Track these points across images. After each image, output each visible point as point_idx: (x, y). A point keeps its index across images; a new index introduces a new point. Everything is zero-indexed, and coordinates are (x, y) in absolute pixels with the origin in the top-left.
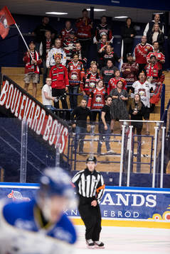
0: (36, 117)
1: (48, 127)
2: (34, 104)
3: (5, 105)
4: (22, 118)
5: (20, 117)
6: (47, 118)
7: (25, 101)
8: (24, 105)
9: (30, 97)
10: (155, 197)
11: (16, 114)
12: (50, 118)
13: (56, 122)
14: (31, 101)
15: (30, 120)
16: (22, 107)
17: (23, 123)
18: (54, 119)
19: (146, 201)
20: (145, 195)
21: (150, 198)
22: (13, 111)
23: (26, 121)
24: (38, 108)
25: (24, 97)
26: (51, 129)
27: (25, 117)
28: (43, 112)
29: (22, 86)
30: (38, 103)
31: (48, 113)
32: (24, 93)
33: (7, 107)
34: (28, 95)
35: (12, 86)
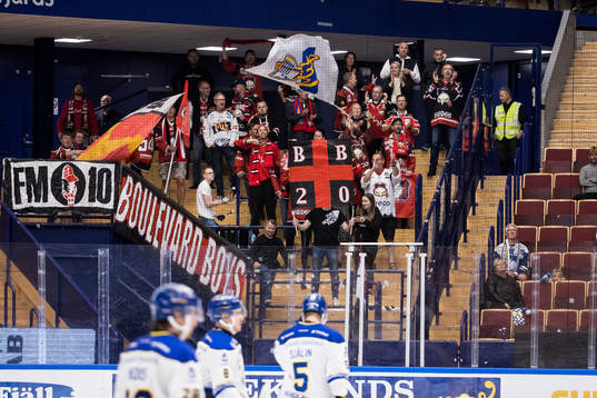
0: (185, 242)
1: (208, 260)
2: (180, 217)
3: (126, 221)
4: (160, 243)
5: (156, 243)
6: (205, 243)
7: (164, 213)
8: (163, 220)
9: (174, 206)
10: (411, 384)
11: (149, 238)
12: (212, 242)
13: (222, 249)
14: (174, 212)
15: (174, 248)
16: (159, 225)
17: (163, 252)
18: (219, 244)
19: (394, 392)
20: (392, 381)
21: (401, 386)
22: (142, 232)
23: (167, 249)
24: (189, 224)
25: (163, 205)
26: (213, 263)
27: (164, 243)
28: (199, 232)
29: (158, 185)
30: (187, 216)
31: (206, 235)
32: (162, 198)
33: (132, 225)
34: (168, 202)
35: (139, 185)
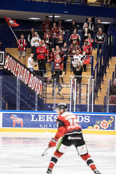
0: (24, 75)
1: (31, 80)
2: (23, 68)
3: (7, 68)
5: (16, 75)
6: (30, 75)
7: (18, 66)
8: (18, 68)
9: (21, 64)
10: (89, 117)
11: (14, 73)
12: (32, 75)
13: (35, 77)
14: (21, 66)
15: (21, 76)
16: (17, 70)
17: (17, 78)
18: (34, 75)
19: (84, 119)
20: (84, 116)
21: (86, 117)
22: (12, 72)
23: (19, 77)
24: (26, 70)
25: (18, 64)
26: (32, 81)
27: (18, 75)
28: (28, 72)
29: (17, 58)
30: (25, 67)
31: (31, 72)
32: (18, 62)
33: (9, 69)
34: (20, 63)
35: (11, 58)
